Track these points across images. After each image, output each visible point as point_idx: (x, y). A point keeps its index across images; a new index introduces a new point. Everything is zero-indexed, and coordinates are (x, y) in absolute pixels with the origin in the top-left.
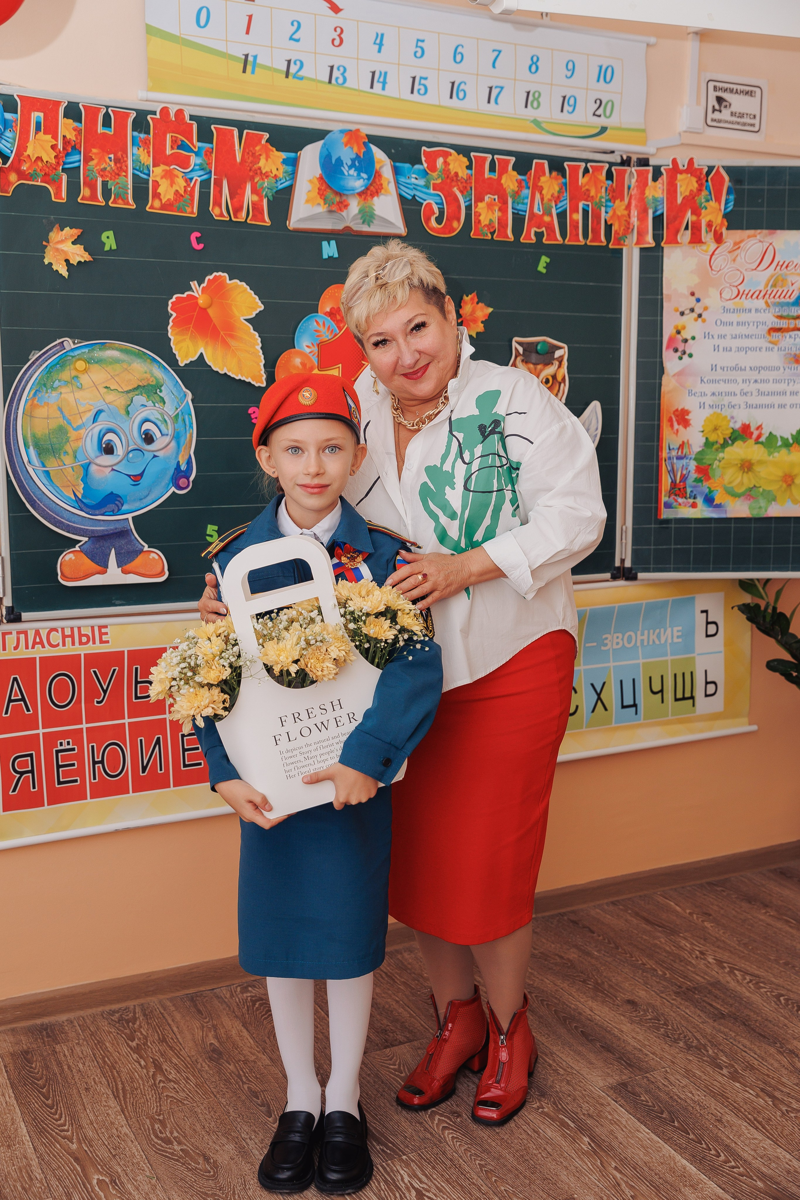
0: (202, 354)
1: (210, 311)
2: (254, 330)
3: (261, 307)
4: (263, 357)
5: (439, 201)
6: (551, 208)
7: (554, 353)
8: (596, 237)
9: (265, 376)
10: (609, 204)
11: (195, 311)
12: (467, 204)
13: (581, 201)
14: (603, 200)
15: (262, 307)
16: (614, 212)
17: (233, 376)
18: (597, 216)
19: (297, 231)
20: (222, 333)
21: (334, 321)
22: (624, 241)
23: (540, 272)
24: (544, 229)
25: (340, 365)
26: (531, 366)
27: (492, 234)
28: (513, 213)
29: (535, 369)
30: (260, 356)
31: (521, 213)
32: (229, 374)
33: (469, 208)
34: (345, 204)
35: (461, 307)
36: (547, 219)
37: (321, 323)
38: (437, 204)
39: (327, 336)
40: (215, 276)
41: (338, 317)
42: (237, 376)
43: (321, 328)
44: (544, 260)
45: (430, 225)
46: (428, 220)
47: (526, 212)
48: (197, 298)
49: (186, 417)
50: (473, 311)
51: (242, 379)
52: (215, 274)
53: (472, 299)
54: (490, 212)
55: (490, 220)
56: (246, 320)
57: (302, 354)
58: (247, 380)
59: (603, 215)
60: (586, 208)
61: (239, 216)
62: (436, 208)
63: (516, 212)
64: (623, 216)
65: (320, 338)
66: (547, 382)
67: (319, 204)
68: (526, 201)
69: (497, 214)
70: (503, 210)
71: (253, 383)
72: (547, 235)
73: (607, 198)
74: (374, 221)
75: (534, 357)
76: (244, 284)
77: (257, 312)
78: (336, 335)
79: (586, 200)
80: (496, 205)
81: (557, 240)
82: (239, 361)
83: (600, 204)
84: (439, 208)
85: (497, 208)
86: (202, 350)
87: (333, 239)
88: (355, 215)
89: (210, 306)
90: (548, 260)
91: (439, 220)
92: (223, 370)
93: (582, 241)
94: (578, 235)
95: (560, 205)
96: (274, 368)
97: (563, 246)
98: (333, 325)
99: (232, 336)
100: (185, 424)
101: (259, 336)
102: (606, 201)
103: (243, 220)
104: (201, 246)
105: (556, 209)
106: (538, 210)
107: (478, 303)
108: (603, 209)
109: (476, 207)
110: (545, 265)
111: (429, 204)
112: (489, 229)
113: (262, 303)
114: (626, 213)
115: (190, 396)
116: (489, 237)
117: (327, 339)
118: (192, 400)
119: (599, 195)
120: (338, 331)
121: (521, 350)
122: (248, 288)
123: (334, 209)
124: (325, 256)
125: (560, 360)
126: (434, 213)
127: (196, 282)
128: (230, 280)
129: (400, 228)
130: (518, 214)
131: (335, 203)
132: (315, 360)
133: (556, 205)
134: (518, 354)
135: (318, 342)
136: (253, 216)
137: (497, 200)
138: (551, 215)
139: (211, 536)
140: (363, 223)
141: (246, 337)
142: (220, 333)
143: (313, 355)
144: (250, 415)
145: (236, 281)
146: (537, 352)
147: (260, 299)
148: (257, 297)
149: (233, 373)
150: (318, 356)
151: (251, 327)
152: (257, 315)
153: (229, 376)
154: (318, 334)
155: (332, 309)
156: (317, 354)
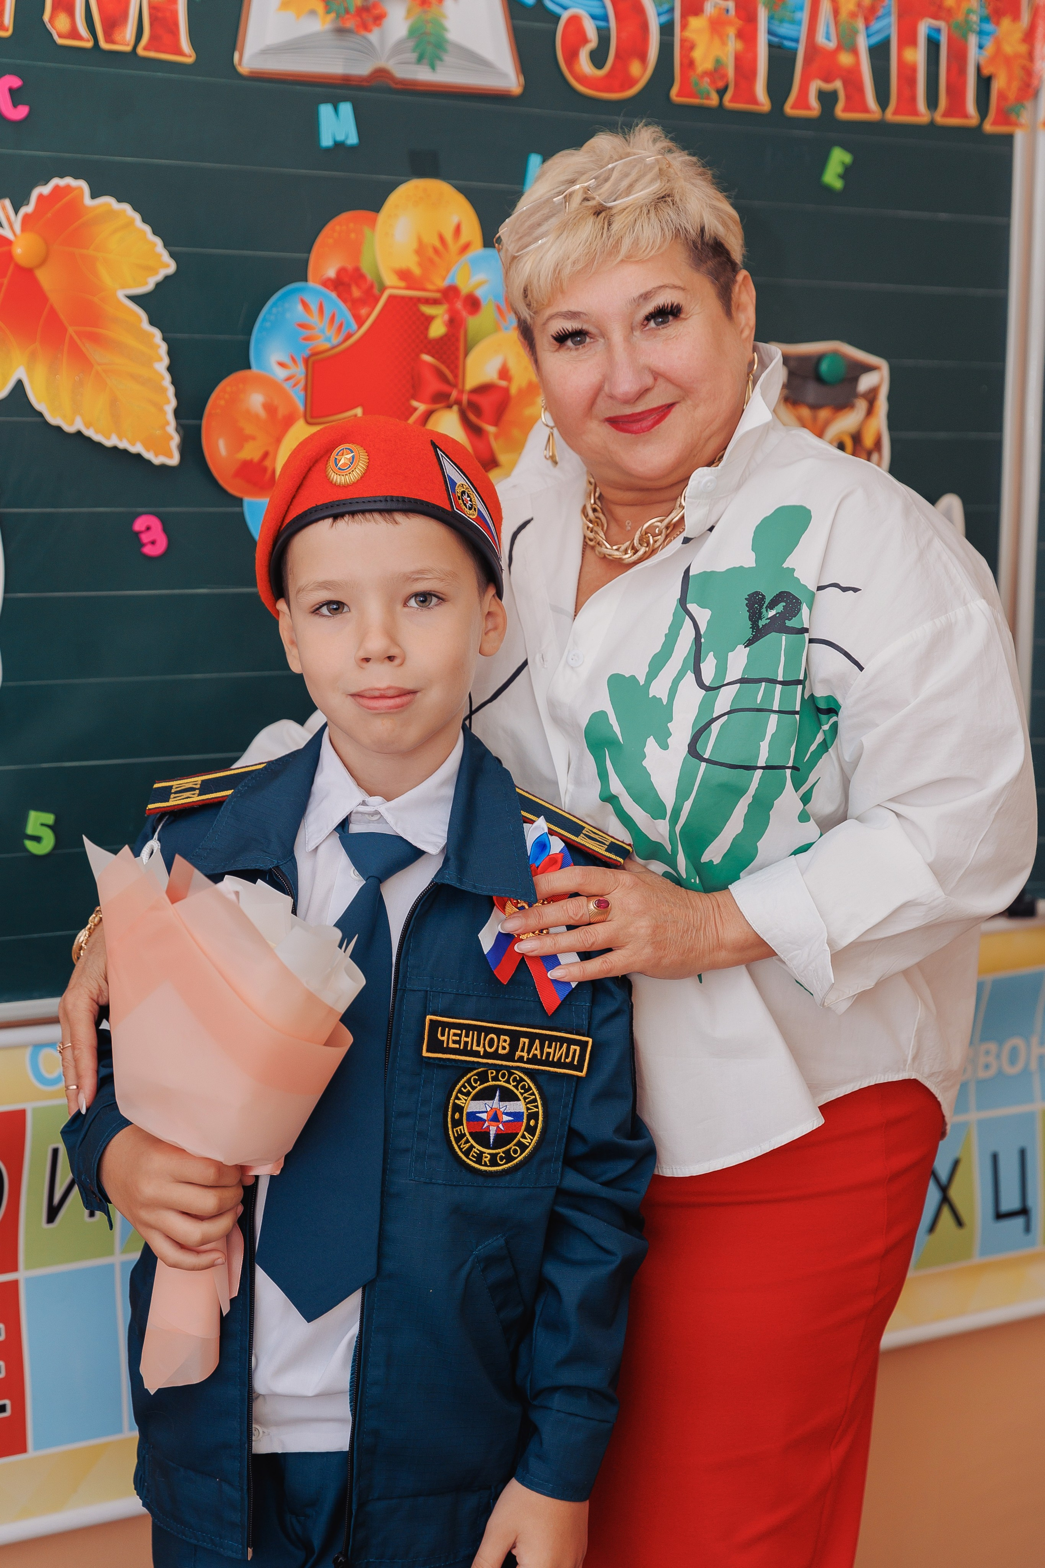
0: (19, 384)
1: (44, 277)
2: (152, 322)
3: (168, 266)
4: (171, 390)
5: (598, 11)
6: (854, 33)
7: (855, 380)
8: (956, 106)
9: (175, 440)
10: (988, 27)
11: (4, 276)
12: (664, 19)
13: (922, 15)
14: (974, 18)
15: (170, 267)
16: (998, 50)
17: (97, 437)
18: (959, 55)
19: (259, 78)
20: (71, 330)
21: (344, 301)
22: (1018, 115)
23: (828, 189)
24: (838, 85)
26: (805, 412)
27: (722, 92)
28: (771, 45)
29: (815, 419)
30: (164, 389)
31: (787, 43)
32: (89, 433)
33: (667, 30)
34: (376, 12)
36: (845, 59)
37: (314, 307)
38: (594, 17)
39: (328, 340)
40: (57, 188)
41: (356, 293)
42: (108, 438)
43: (314, 320)
44: (839, 159)
45: (576, 68)
46: (572, 56)
47: (797, 41)
48: (9, 242)
51: (123, 445)
52: (56, 181)
54: (717, 42)
55: (718, 61)
56: (133, 298)
57: (268, 384)
58: (135, 449)
59: (973, 55)
60: (934, 35)
61: (117, 37)
62: (590, 29)
63: (775, 40)
64: (1017, 56)
65: (311, 344)
67: (313, 12)
68: (798, 15)
69: (732, 46)
70: (747, 35)
71: (148, 455)
72: (848, 97)
73: (985, 12)
74: (447, 58)
75: (812, 391)
76: (126, 208)
77: (159, 277)
78: (349, 336)
79: (935, 17)
80: (730, 23)
81: (866, 110)
82: (114, 402)
83: (966, 27)
84: (599, 29)
85: (731, 32)
86: (20, 373)
87: (345, 99)
88: (400, 42)
89: (43, 262)
90: (847, 158)
91: (598, 58)
92: (72, 423)
93: (923, 114)
94: (913, 99)
95: (876, 26)
96: (200, 417)
97: (880, 127)
98: (344, 312)
99: (95, 339)
101: (164, 339)
102: (984, 19)
103: (128, 49)
104: (21, 112)
105: (868, 36)
106: (825, 39)
108: (973, 41)
109: (684, 26)
110: (840, 170)
111: (575, 20)
112: (713, 82)
113: (172, 255)
114: (1023, 49)
116: (714, 100)
117: (328, 345)
119: (965, 6)
120: (354, 326)
122: (137, 217)
123: (350, 24)
124: (326, 141)
125: (871, 396)
126: (585, 40)
127: (7, 204)
128: (94, 196)
129: (504, 75)
130: (780, 47)
131: (352, 10)
132: (298, 398)
133: (867, 27)
135: (307, 353)
136: (152, 37)
137: (732, 12)
138: (854, 51)
139: (38, 837)
140: (420, 60)
141: (130, 341)
142: (65, 330)
143: (295, 385)
144: (137, 534)
145: (108, 201)
146: (819, 379)
147: (166, 245)
148: (158, 242)
149: (97, 432)
150: (306, 389)
151: (143, 316)
152: (158, 285)
153: (89, 440)
154: (305, 333)
155: (341, 272)
156: (302, 384)
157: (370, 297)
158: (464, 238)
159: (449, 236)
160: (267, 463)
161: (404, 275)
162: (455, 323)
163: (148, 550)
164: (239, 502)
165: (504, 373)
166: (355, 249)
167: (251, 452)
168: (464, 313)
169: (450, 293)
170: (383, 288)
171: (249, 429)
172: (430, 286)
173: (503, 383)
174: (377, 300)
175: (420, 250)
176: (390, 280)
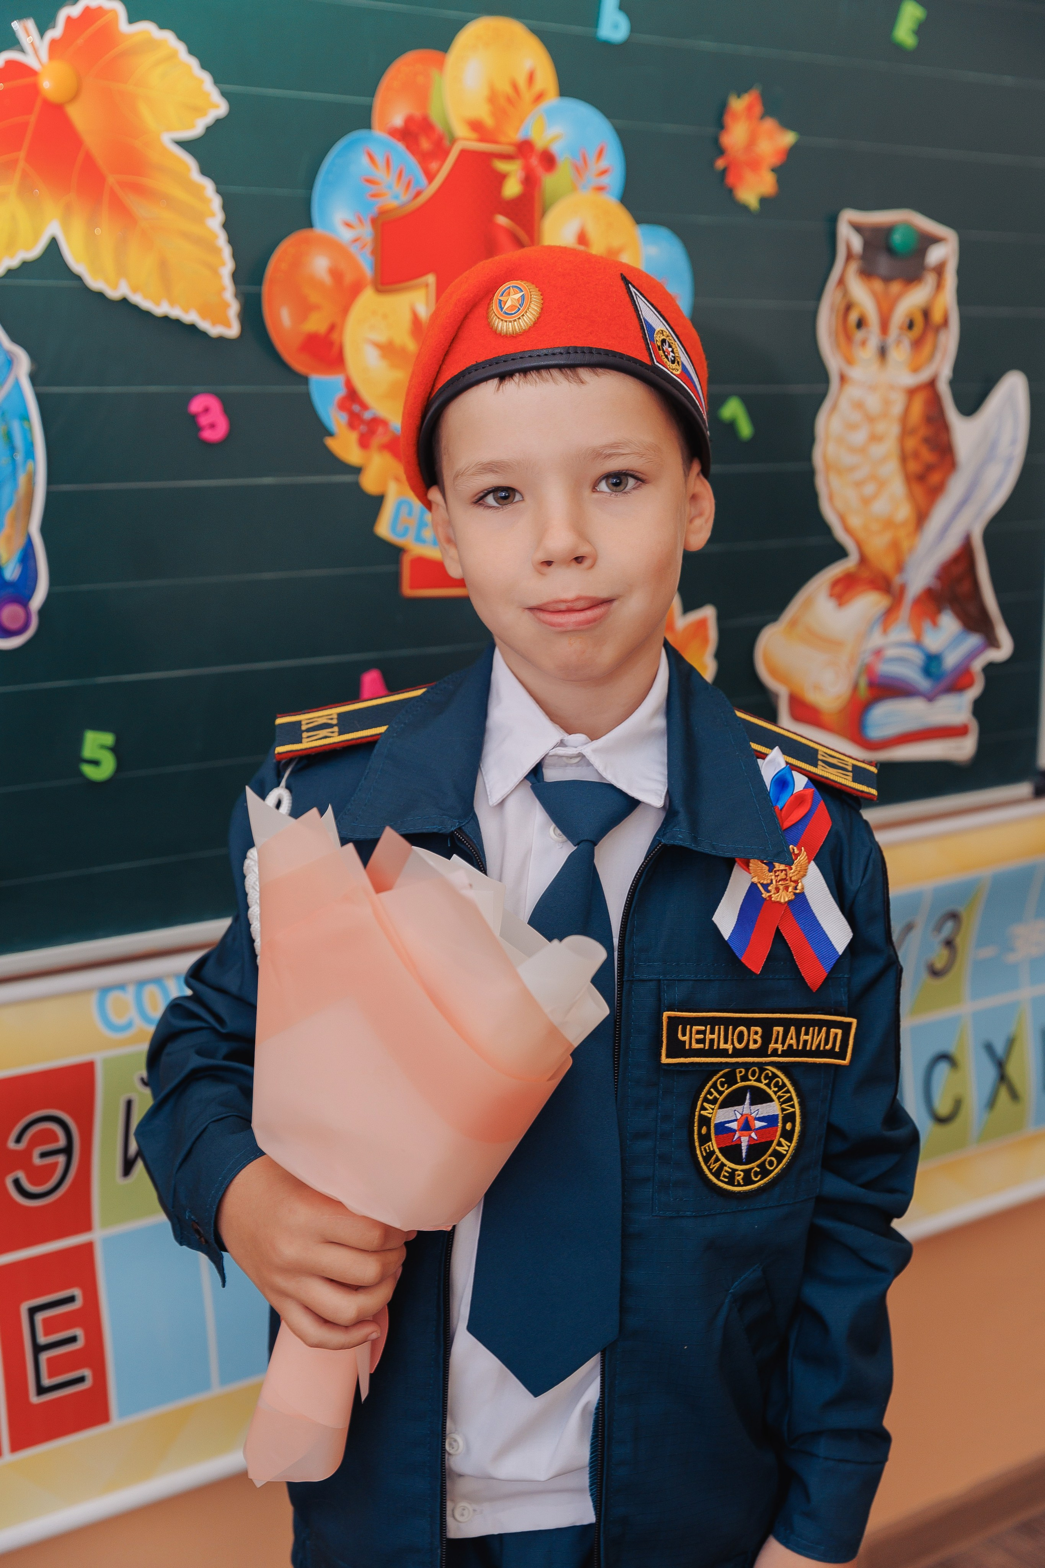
0: (54, 242)
1: (77, 114)
2: (204, 171)
3: (217, 106)
4: (226, 251)
7: (924, 252)
9: (234, 308)
11: (30, 113)
15: (220, 108)
17: (145, 304)
20: (111, 179)
21: (413, 153)
23: (900, 45)
25: (431, 279)
26: (878, 285)
29: (887, 293)
30: (217, 251)
32: (137, 299)
35: (721, 126)
37: (380, 159)
39: (397, 197)
40: (88, 9)
41: (425, 144)
42: (158, 304)
43: (380, 174)
44: (911, 13)
48: (34, 72)
49: (16, 428)
50: (752, 141)
51: (175, 312)
52: (86, 2)
53: (750, 108)
56: (179, 144)
57: (332, 246)
58: (190, 317)
65: (378, 202)
66: (911, 325)
71: (204, 325)
75: (884, 263)
76: (168, 37)
77: (210, 120)
78: (418, 194)
82: (163, 266)
86: (53, 228)
89: (75, 97)
90: (920, 13)
92: (116, 287)
96: (260, 282)
98: (413, 166)
99: (140, 190)
100: (13, 449)
101: (218, 191)
107: (762, 117)
110: (912, 25)
113: (224, 94)
115: (23, 363)
117: (396, 204)
118: (34, 378)
120: (424, 182)
121: (857, 243)
122: (181, 48)
127: (30, 24)
128: (132, 20)
132: (366, 264)
134: (849, 256)
135: (374, 211)
139: (95, 763)
141: (178, 193)
142: (102, 179)
143: (363, 247)
144: (194, 418)
145: (147, 28)
146: (890, 250)
147: (217, 82)
148: (206, 79)
149: (146, 297)
150: (373, 252)
151: (191, 164)
152: (209, 129)
153: (135, 308)
154: (373, 189)
155: (409, 120)
156: (368, 249)
157: (440, 150)
158: (539, 85)
159: (522, 82)
160: (335, 336)
161: (476, 126)
162: (530, 182)
163: (208, 435)
164: (304, 380)
165: (582, 238)
166: (422, 95)
167: (316, 324)
168: (539, 170)
169: (524, 148)
170: (454, 141)
171: (314, 297)
172: (503, 139)
173: (582, 248)
174: (446, 153)
175: (493, 98)
176: (461, 131)
